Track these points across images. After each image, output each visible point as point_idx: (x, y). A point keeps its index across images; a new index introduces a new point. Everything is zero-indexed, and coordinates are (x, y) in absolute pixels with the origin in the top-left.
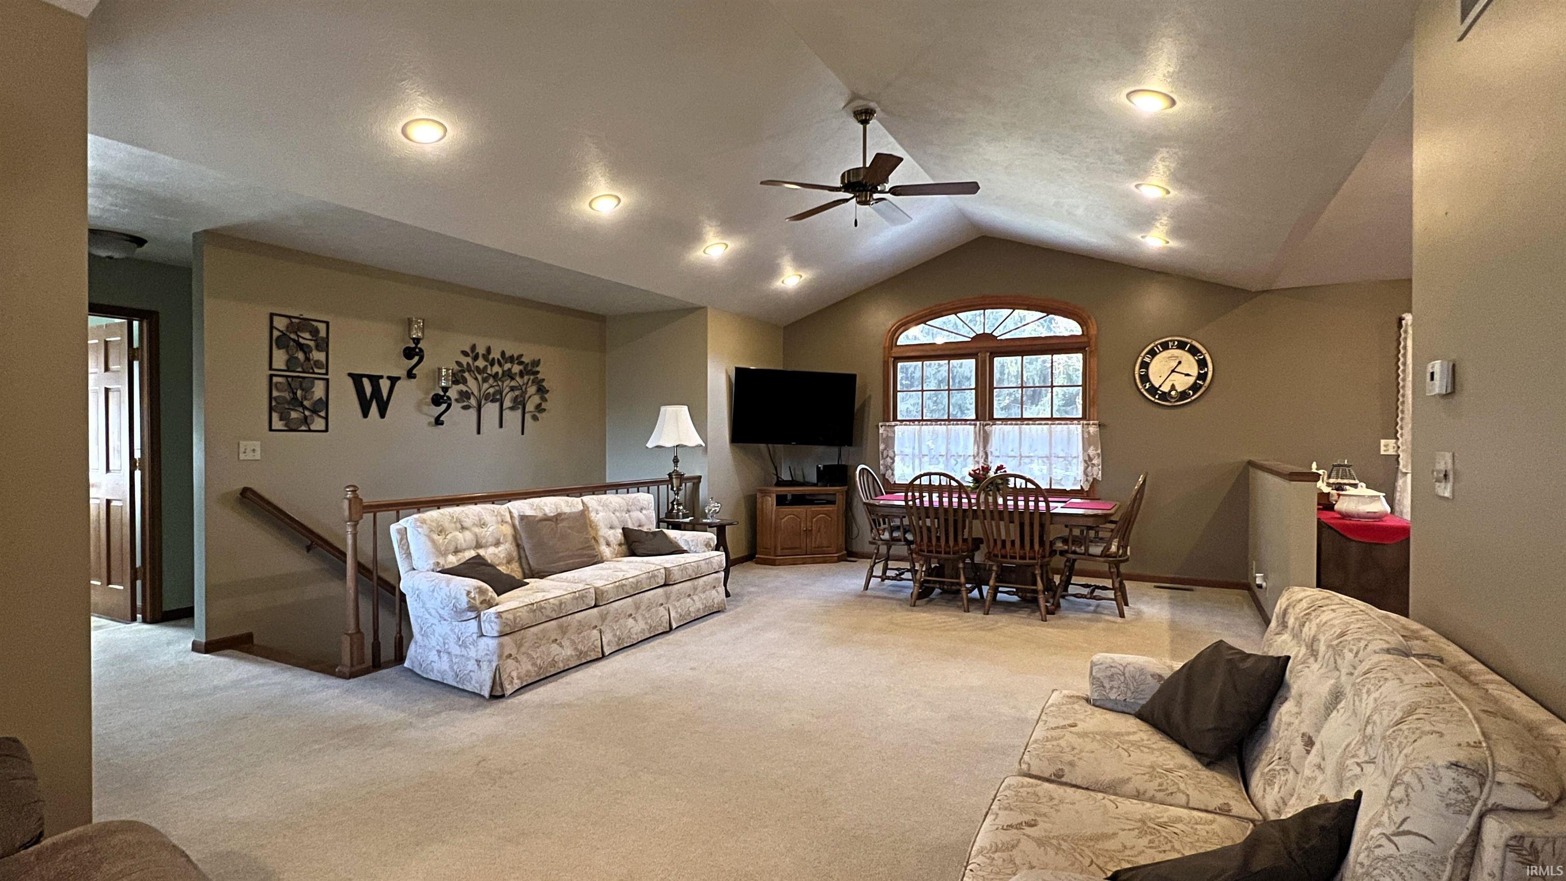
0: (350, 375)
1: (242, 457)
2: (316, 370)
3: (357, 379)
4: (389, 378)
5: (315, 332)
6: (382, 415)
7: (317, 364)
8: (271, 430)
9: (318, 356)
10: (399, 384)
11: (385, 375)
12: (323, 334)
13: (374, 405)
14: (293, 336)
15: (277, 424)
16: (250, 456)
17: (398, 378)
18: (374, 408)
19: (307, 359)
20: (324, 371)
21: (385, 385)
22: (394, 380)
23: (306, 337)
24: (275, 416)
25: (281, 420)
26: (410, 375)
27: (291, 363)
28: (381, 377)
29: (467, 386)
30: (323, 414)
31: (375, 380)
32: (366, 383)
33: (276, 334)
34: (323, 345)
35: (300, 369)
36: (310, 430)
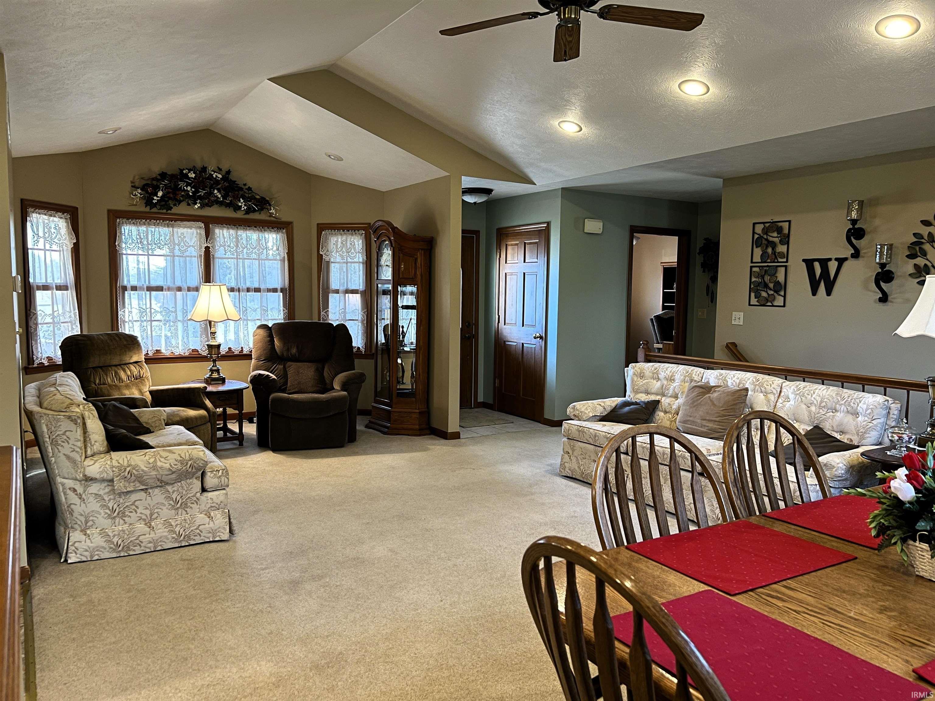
0: (804, 260)
1: (733, 323)
2: (780, 260)
3: (809, 263)
4: (836, 259)
5: (779, 230)
6: (829, 293)
7: (782, 255)
8: (750, 305)
9: (782, 249)
10: (846, 265)
11: (834, 257)
12: (786, 231)
13: (822, 284)
14: (765, 237)
15: (754, 301)
16: (736, 323)
17: (846, 259)
18: (822, 287)
19: (774, 252)
20: (785, 260)
21: (833, 266)
22: (841, 261)
23: (774, 237)
24: (753, 295)
25: (755, 298)
26: (856, 255)
27: (764, 256)
28: (830, 259)
29: (927, 259)
30: (782, 293)
31: (824, 262)
32: (817, 265)
33: (756, 236)
34: (786, 240)
35: (769, 261)
36: (773, 306)
